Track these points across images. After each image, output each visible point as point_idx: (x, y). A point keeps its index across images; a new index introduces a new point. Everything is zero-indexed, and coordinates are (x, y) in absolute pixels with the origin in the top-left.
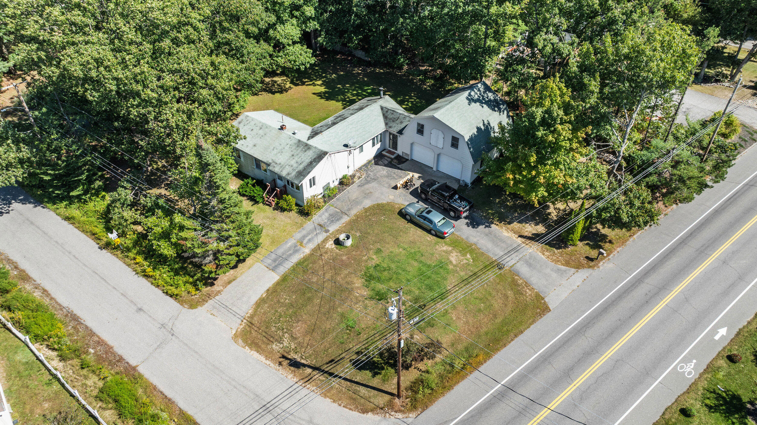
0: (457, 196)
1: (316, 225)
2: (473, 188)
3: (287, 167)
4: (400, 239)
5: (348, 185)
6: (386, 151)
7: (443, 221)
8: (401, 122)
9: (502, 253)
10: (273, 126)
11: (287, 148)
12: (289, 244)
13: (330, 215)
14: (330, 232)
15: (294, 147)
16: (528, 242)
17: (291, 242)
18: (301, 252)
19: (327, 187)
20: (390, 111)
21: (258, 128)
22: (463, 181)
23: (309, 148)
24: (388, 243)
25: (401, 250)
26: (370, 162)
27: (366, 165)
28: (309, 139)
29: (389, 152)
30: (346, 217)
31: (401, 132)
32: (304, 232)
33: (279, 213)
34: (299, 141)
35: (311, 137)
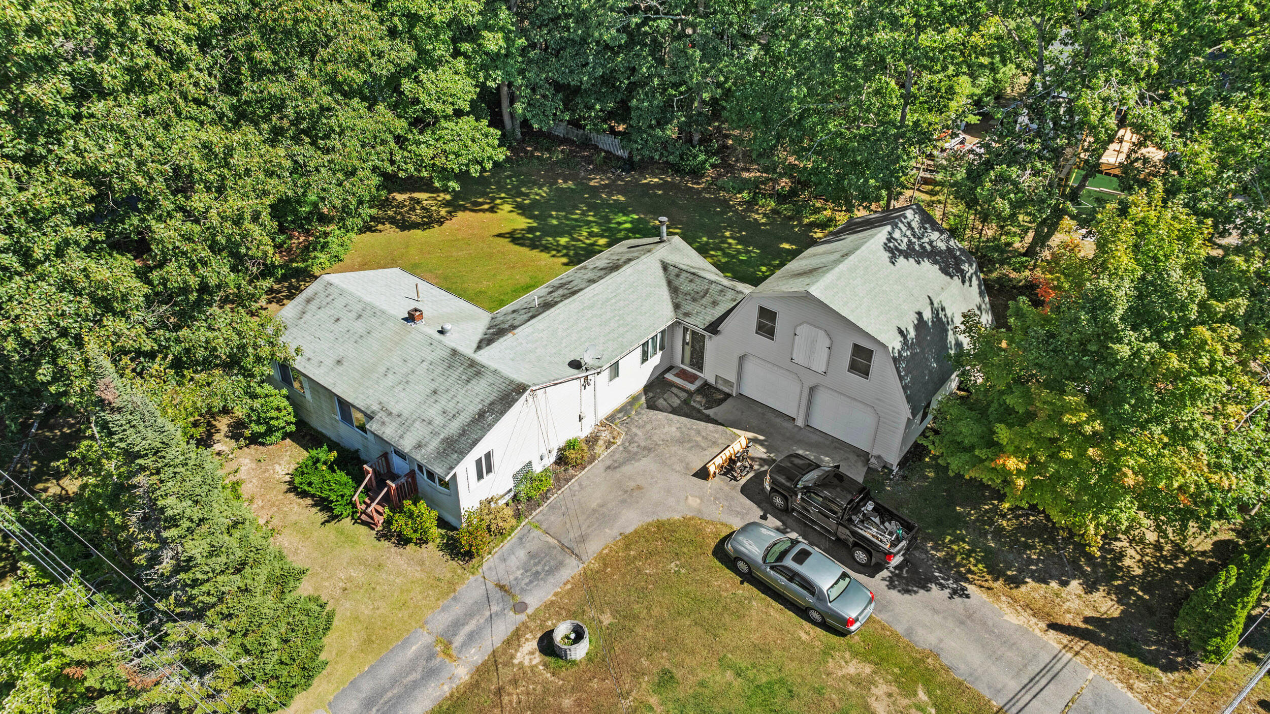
0: (870, 506)
1: (490, 585)
2: (904, 478)
3: (417, 424)
4: (726, 637)
5: (580, 465)
6: (674, 371)
7: (843, 584)
8: (715, 303)
9: (1013, 686)
10: (393, 312)
11: (421, 370)
12: (413, 650)
13: (531, 555)
14: (530, 611)
15: (439, 370)
16: (1078, 644)
17: (423, 639)
18: (445, 675)
19: (525, 475)
20: (684, 275)
21: (353, 315)
22: (879, 457)
23: (478, 374)
24: (693, 652)
25: (729, 675)
26: (634, 400)
27: (623, 410)
28: (479, 348)
29: (683, 374)
30: (572, 561)
31: (714, 328)
32: (458, 610)
33: (394, 549)
34: (454, 352)
35: (485, 342)
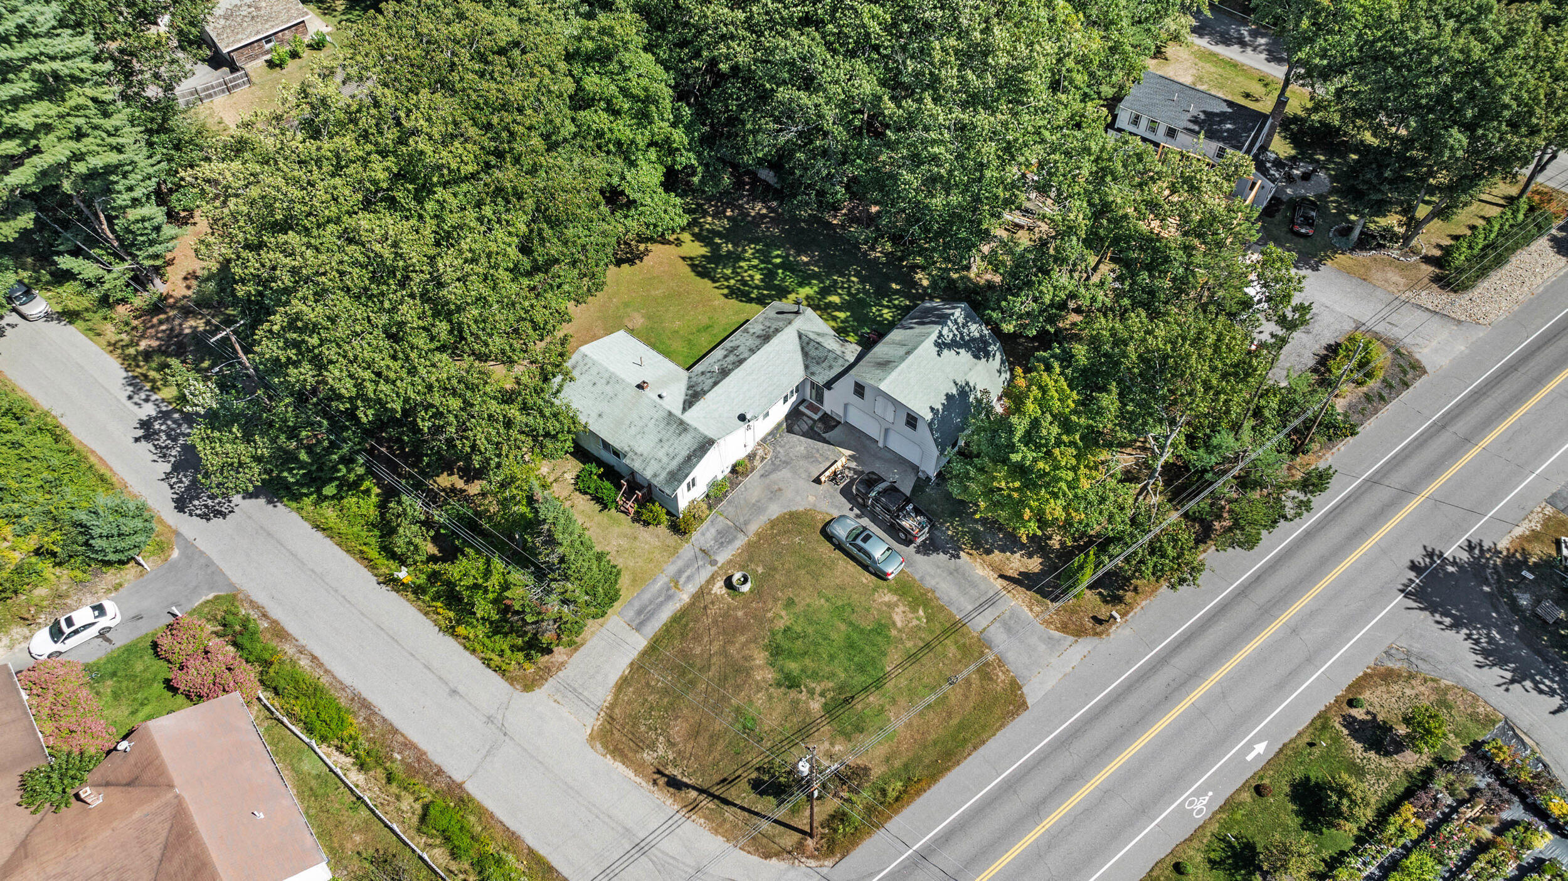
0: (911, 506)
1: (697, 550)
2: (938, 485)
3: (653, 461)
4: (823, 580)
5: (745, 474)
6: (805, 404)
7: (887, 553)
8: (830, 367)
9: (970, 608)
10: (628, 380)
11: (651, 424)
12: (659, 585)
13: (719, 532)
14: (719, 565)
15: (662, 425)
16: (1012, 586)
17: (662, 581)
18: (676, 598)
19: (714, 484)
20: (812, 344)
21: (604, 381)
22: (924, 472)
23: (685, 430)
24: (804, 589)
25: (823, 601)
26: (779, 425)
27: (772, 433)
28: (684, 410)
29: (811, 407)
30: (741, 536)
31: (829, 385)
32: (680, 563)
33: (642, 528)
34: (670, 414)
35: (688, 404)
